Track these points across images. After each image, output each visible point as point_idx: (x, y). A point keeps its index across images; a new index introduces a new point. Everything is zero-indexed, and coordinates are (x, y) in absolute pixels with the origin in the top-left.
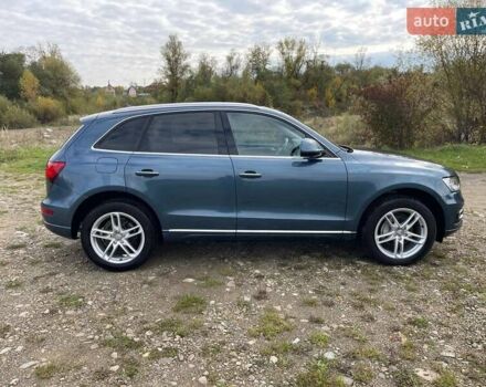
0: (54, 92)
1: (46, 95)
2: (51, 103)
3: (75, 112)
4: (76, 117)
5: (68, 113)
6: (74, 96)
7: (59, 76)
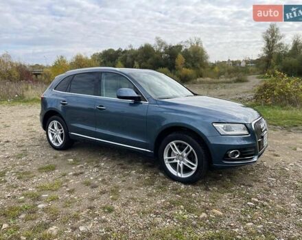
0: (193, 66)
1: (187, 67)
2: (190, 72)
3: (201, 77)
4: (201, 79)
5: (198, 77)
6: (204, 68)
7: (197, 56)
